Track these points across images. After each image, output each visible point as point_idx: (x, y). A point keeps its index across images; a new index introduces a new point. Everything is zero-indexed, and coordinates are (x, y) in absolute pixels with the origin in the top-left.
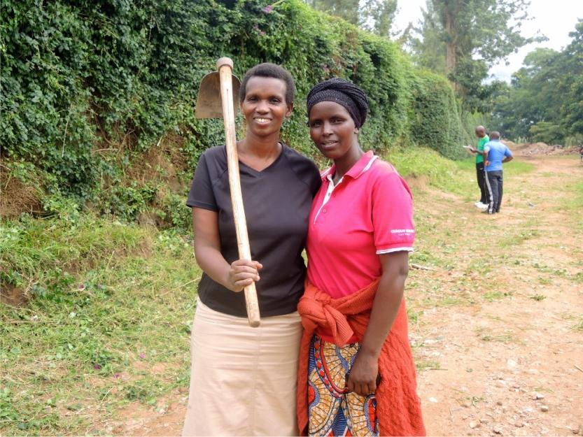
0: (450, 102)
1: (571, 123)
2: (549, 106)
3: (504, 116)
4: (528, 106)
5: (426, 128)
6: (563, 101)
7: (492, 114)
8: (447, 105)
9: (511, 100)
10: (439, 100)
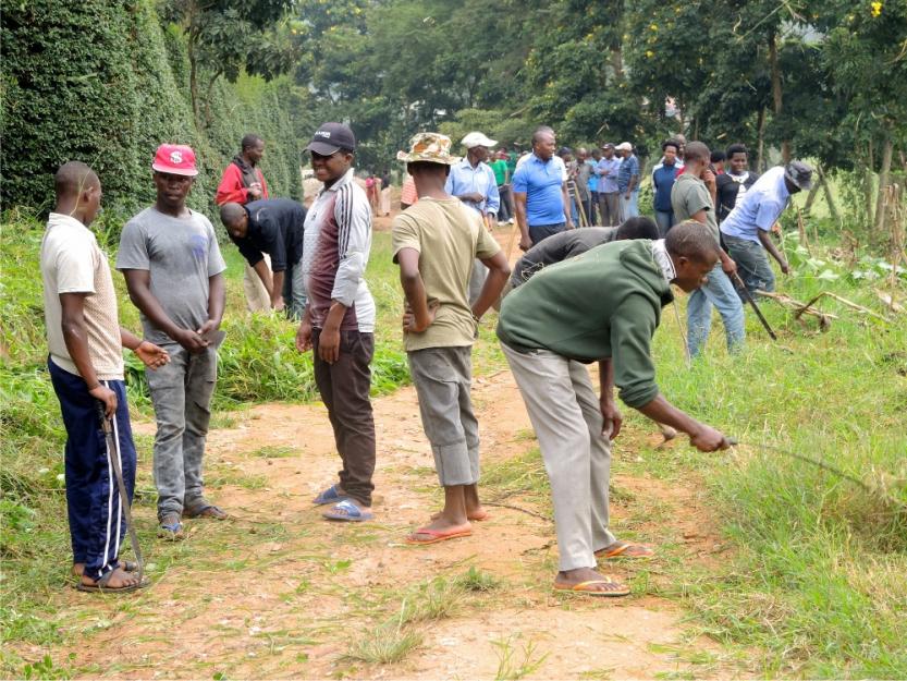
0: (133, 31)
1: (563, 108)
2: (490, 56)
3: (353, 95)
4: (425, 58)
5: (41, 136)
6: (531, 39)
7: (313, 90)
8: (121, 40)
9: (370, 39)
10: (85, 21)
